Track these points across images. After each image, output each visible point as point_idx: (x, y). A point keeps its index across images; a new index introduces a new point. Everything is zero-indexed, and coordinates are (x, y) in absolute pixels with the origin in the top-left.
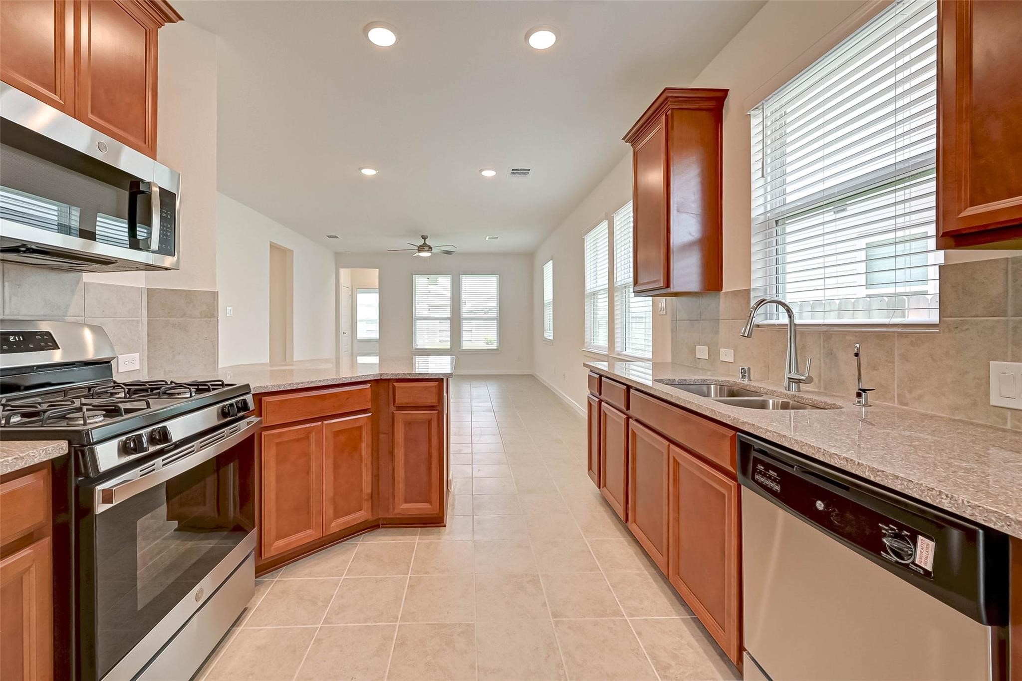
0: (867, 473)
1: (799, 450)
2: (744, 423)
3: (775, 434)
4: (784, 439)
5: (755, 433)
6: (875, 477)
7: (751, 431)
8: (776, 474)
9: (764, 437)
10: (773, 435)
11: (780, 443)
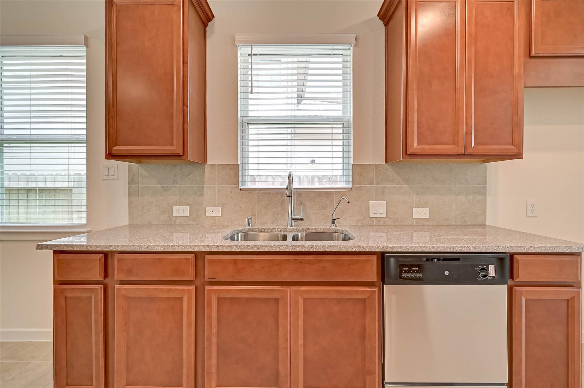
0: (471, 250)
1: (436, 251)
2: (393, 247)
3: (418, 247)
4: (425, 248)
5: (403, 251)
6: (475, 250)
7: (399, 251)
8: (418, 269)
9: (410, 251)
10: (417, 248)
11: (422, 251)
